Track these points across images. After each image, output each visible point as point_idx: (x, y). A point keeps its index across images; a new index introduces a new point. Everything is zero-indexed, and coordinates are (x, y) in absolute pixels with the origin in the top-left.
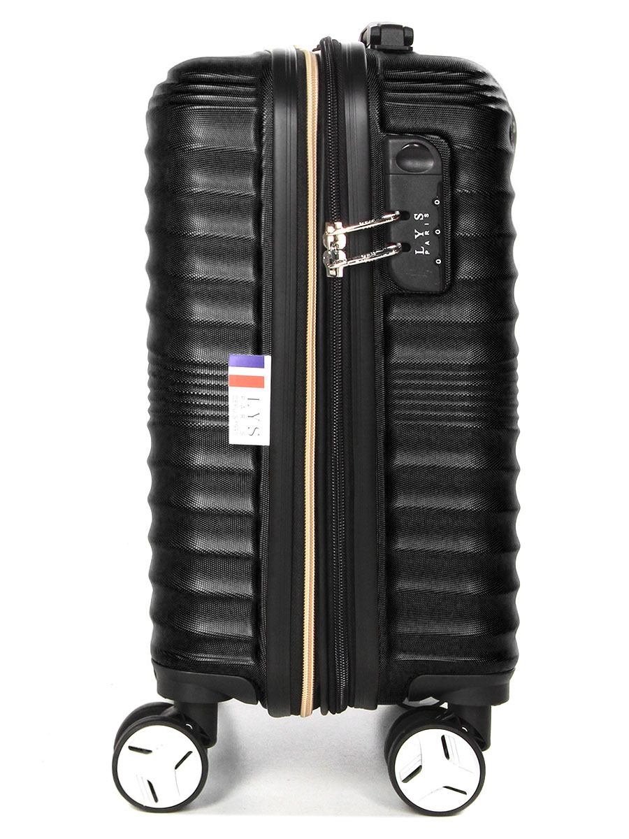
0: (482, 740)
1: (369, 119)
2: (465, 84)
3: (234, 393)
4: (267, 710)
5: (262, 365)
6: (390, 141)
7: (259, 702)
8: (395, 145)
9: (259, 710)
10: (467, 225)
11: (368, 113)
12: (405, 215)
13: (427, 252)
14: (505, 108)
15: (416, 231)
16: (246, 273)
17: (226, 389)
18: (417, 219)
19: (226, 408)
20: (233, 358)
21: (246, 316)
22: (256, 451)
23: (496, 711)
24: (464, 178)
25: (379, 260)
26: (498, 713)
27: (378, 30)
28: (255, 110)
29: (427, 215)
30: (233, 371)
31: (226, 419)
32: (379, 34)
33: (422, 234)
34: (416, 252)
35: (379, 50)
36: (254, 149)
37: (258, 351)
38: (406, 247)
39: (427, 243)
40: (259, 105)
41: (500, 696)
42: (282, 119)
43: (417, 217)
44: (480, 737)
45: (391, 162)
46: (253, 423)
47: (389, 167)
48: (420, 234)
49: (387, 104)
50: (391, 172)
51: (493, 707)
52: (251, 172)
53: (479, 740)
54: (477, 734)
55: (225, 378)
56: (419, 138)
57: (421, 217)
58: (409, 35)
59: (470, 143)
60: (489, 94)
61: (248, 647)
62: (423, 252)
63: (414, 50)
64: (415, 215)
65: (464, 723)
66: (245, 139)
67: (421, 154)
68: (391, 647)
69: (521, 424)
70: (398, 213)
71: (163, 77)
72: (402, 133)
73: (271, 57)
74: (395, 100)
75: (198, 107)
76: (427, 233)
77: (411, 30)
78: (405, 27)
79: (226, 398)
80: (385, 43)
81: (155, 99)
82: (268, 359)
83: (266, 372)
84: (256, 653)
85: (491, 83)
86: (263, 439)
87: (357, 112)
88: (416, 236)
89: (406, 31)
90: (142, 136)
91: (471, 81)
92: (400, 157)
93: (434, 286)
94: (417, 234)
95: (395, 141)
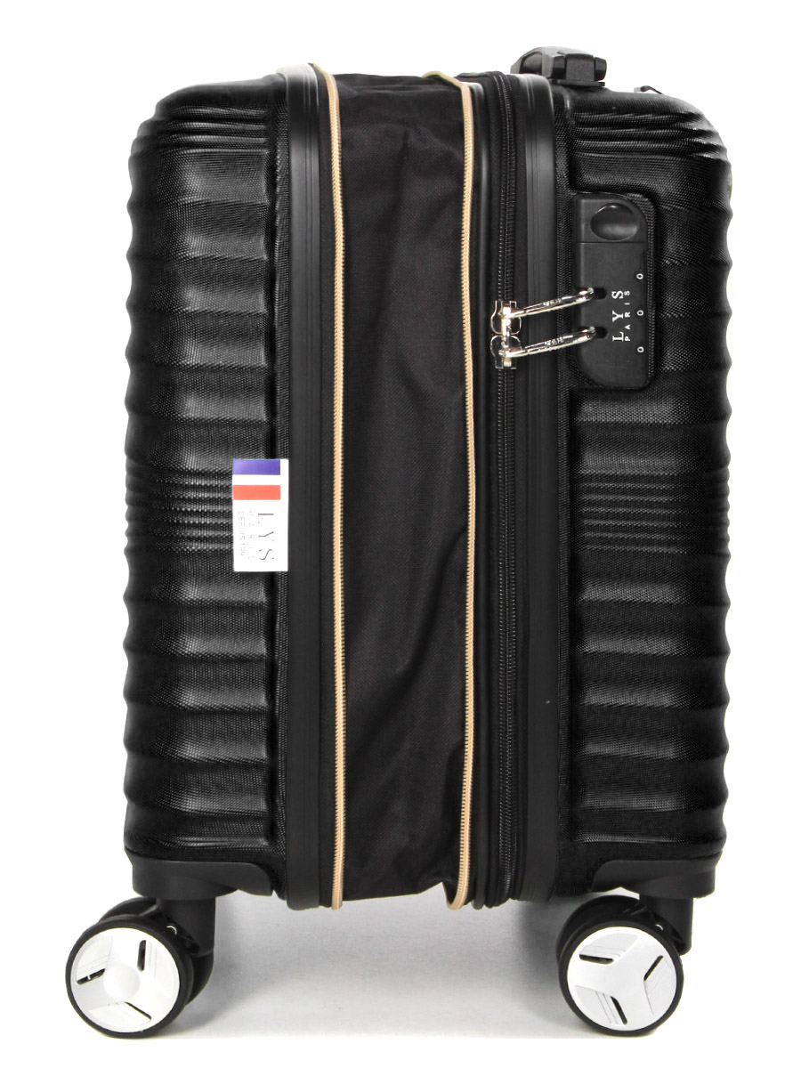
0: (679, 941)
1: (555, 172)
2: (673, 128)
3: (239, 507)
4: (285, 902)
5: (276, 471)
6: (583, 201)
7: (274, 892)
8: (589, 206)
9: (274, 902)
10: (674, 302)
11: (555, 165)
12: (601, 293)
13: (627, 339)
14: (722, 157)
15: (614, 313)
16: (257, 357)
17: (229, 502)
18: (615, 297)
19: (229, 527)
20: (238, 463)
21: (257, 410)
22: (270, 579)
23: (699, 905)
24: (672, 245)
25: (567, 347)
26: (701, 908)
27: (562, 62)
28: (266, 152)
29: (627, 293)
30: (238, 480)
31: (230, 540)
32: (563, 67)
33: (622, 316)
34: (614, 339)
35: (565, 86)
36: (266, 201)
37: (272, 453)
38: (601, 332)
39: (628, 327)
40: (272, 146)
41: (704, 886)
42: (300, 162)
43: (616, 295)
44: (679, 938)
45: (583, 227)
46: (266, 544)
47: (580, 233)
48: (618, 316)
49: (580, 155)
50: (583, 240)
51: (695, 899)
52: (262, 231)
53: (677, 940)
54: (675, 933)
55: (228, 489)
56: (617, 198)
57: (620, 295)
58: (601, 69)
59: (679, 202)
60: (704, 141)
61: (260, 826)
62: (622, 339)
63: (606, 86)
64: (613, 293)
65: (658, 919)
66: (255, 190)
67: (622, 216)
68: (573, 826)
69: (732, 547)
70: (591, 290)
71: (149, 113)
72: (597, 191)
73: (285, 85)
74: (588, 150)
75: (194, 151)
76: (627, 315)
77: (604, 62)
78: (596, 58)
79: (229, 515)
80: (570, 77)
81: (140, 141)
82: (284, 464)
83: (282, 480)
84: (271, 833)
85: (705, 127)
86: (279, 563)
87: (541, 163)
88: (614, 319)
89: (597, 64)
90: (124, 187)
91: (682, 125)
92: (596, 222)
93: (637, 380)
94: (615, 316)
95: (589, 201)
